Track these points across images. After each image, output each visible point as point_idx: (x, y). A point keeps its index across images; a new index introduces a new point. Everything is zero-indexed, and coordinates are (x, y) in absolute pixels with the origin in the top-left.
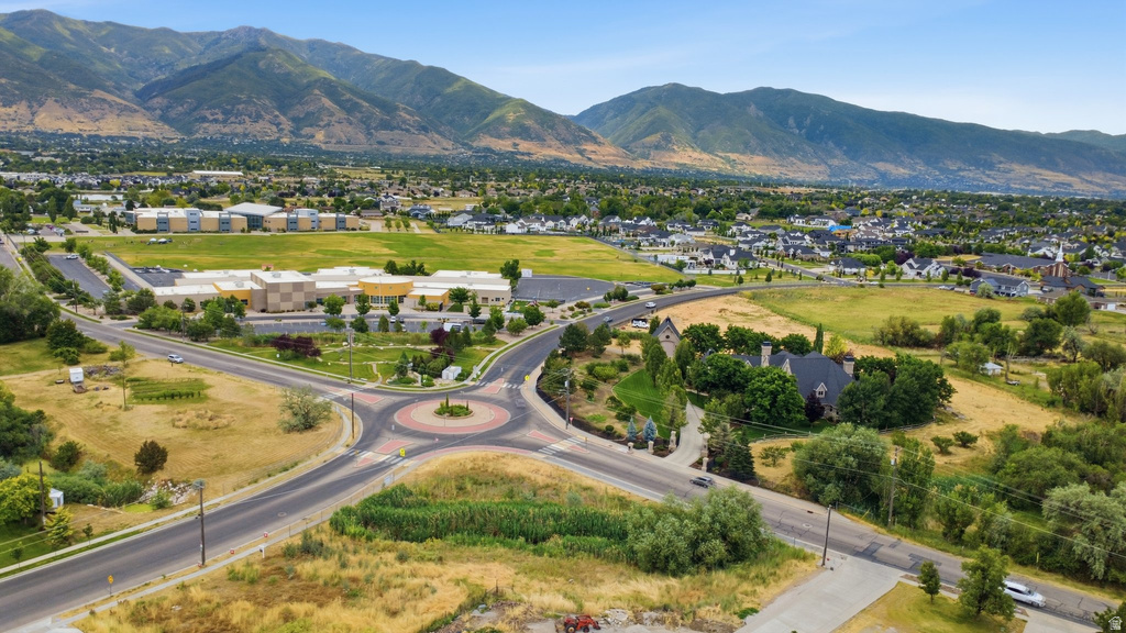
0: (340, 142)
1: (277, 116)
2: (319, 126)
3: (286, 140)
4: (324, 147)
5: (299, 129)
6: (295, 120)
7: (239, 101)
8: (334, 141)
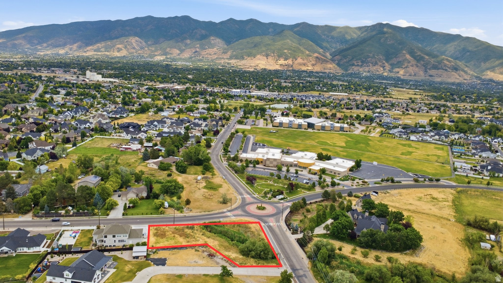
0: (411, 75)
1: (384, 63)
2: (402, 68)
3: (385, 74)
4: (402, 77)
5: (392, 69)
6: (391, 65)
7: (369, 57)
8: (408, 74)
